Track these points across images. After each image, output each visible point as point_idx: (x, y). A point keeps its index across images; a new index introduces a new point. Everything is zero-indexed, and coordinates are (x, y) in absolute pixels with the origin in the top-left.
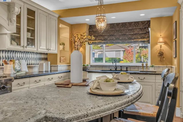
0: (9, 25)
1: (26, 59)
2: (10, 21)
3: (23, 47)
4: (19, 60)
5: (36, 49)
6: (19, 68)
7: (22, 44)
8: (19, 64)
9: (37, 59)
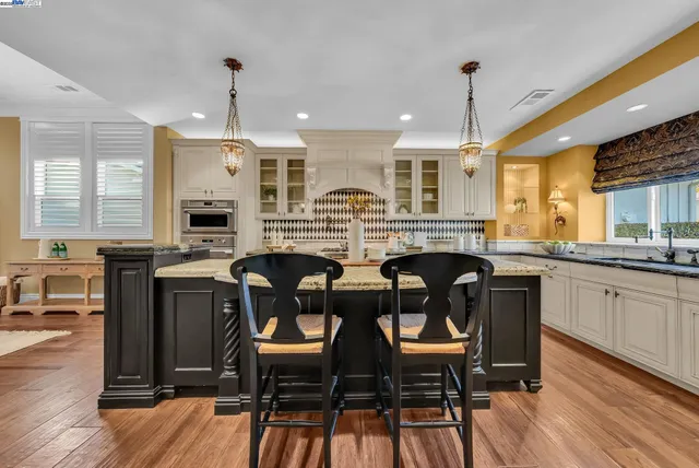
4: (411, 232)
8: (411, 237)
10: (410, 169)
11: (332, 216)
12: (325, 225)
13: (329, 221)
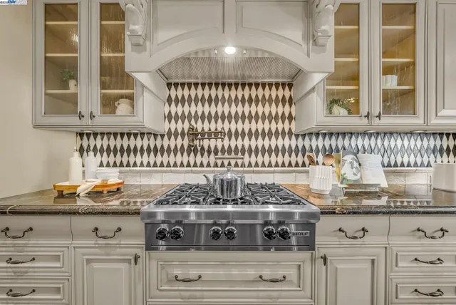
0: (308, 55)
1: (382, 151)
2: (311, 42)
3: (367, 116)
4: (355, 154)
5: (420, 121)
6: (355, 174)
7: (364, 109)
8: (356, 164)
9: (423, 152)
10: (357, 21)
11: (199, 126)
12: (186, 142)
13: (193, 134)
